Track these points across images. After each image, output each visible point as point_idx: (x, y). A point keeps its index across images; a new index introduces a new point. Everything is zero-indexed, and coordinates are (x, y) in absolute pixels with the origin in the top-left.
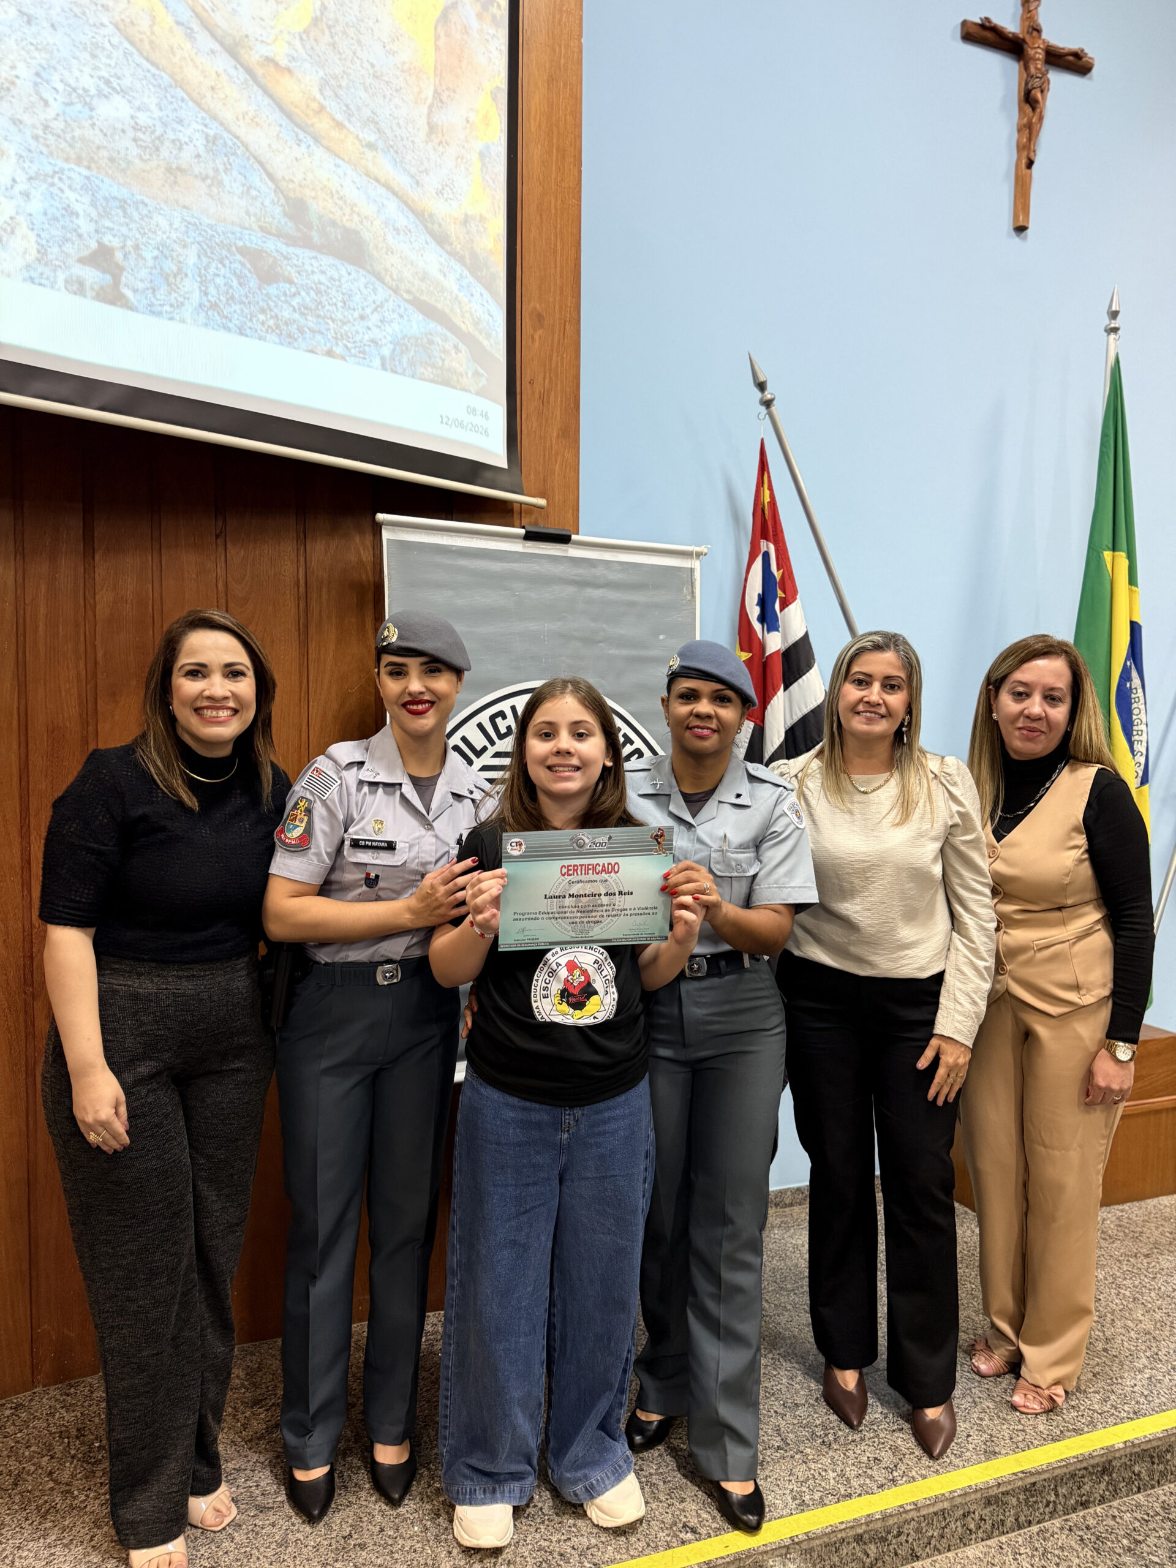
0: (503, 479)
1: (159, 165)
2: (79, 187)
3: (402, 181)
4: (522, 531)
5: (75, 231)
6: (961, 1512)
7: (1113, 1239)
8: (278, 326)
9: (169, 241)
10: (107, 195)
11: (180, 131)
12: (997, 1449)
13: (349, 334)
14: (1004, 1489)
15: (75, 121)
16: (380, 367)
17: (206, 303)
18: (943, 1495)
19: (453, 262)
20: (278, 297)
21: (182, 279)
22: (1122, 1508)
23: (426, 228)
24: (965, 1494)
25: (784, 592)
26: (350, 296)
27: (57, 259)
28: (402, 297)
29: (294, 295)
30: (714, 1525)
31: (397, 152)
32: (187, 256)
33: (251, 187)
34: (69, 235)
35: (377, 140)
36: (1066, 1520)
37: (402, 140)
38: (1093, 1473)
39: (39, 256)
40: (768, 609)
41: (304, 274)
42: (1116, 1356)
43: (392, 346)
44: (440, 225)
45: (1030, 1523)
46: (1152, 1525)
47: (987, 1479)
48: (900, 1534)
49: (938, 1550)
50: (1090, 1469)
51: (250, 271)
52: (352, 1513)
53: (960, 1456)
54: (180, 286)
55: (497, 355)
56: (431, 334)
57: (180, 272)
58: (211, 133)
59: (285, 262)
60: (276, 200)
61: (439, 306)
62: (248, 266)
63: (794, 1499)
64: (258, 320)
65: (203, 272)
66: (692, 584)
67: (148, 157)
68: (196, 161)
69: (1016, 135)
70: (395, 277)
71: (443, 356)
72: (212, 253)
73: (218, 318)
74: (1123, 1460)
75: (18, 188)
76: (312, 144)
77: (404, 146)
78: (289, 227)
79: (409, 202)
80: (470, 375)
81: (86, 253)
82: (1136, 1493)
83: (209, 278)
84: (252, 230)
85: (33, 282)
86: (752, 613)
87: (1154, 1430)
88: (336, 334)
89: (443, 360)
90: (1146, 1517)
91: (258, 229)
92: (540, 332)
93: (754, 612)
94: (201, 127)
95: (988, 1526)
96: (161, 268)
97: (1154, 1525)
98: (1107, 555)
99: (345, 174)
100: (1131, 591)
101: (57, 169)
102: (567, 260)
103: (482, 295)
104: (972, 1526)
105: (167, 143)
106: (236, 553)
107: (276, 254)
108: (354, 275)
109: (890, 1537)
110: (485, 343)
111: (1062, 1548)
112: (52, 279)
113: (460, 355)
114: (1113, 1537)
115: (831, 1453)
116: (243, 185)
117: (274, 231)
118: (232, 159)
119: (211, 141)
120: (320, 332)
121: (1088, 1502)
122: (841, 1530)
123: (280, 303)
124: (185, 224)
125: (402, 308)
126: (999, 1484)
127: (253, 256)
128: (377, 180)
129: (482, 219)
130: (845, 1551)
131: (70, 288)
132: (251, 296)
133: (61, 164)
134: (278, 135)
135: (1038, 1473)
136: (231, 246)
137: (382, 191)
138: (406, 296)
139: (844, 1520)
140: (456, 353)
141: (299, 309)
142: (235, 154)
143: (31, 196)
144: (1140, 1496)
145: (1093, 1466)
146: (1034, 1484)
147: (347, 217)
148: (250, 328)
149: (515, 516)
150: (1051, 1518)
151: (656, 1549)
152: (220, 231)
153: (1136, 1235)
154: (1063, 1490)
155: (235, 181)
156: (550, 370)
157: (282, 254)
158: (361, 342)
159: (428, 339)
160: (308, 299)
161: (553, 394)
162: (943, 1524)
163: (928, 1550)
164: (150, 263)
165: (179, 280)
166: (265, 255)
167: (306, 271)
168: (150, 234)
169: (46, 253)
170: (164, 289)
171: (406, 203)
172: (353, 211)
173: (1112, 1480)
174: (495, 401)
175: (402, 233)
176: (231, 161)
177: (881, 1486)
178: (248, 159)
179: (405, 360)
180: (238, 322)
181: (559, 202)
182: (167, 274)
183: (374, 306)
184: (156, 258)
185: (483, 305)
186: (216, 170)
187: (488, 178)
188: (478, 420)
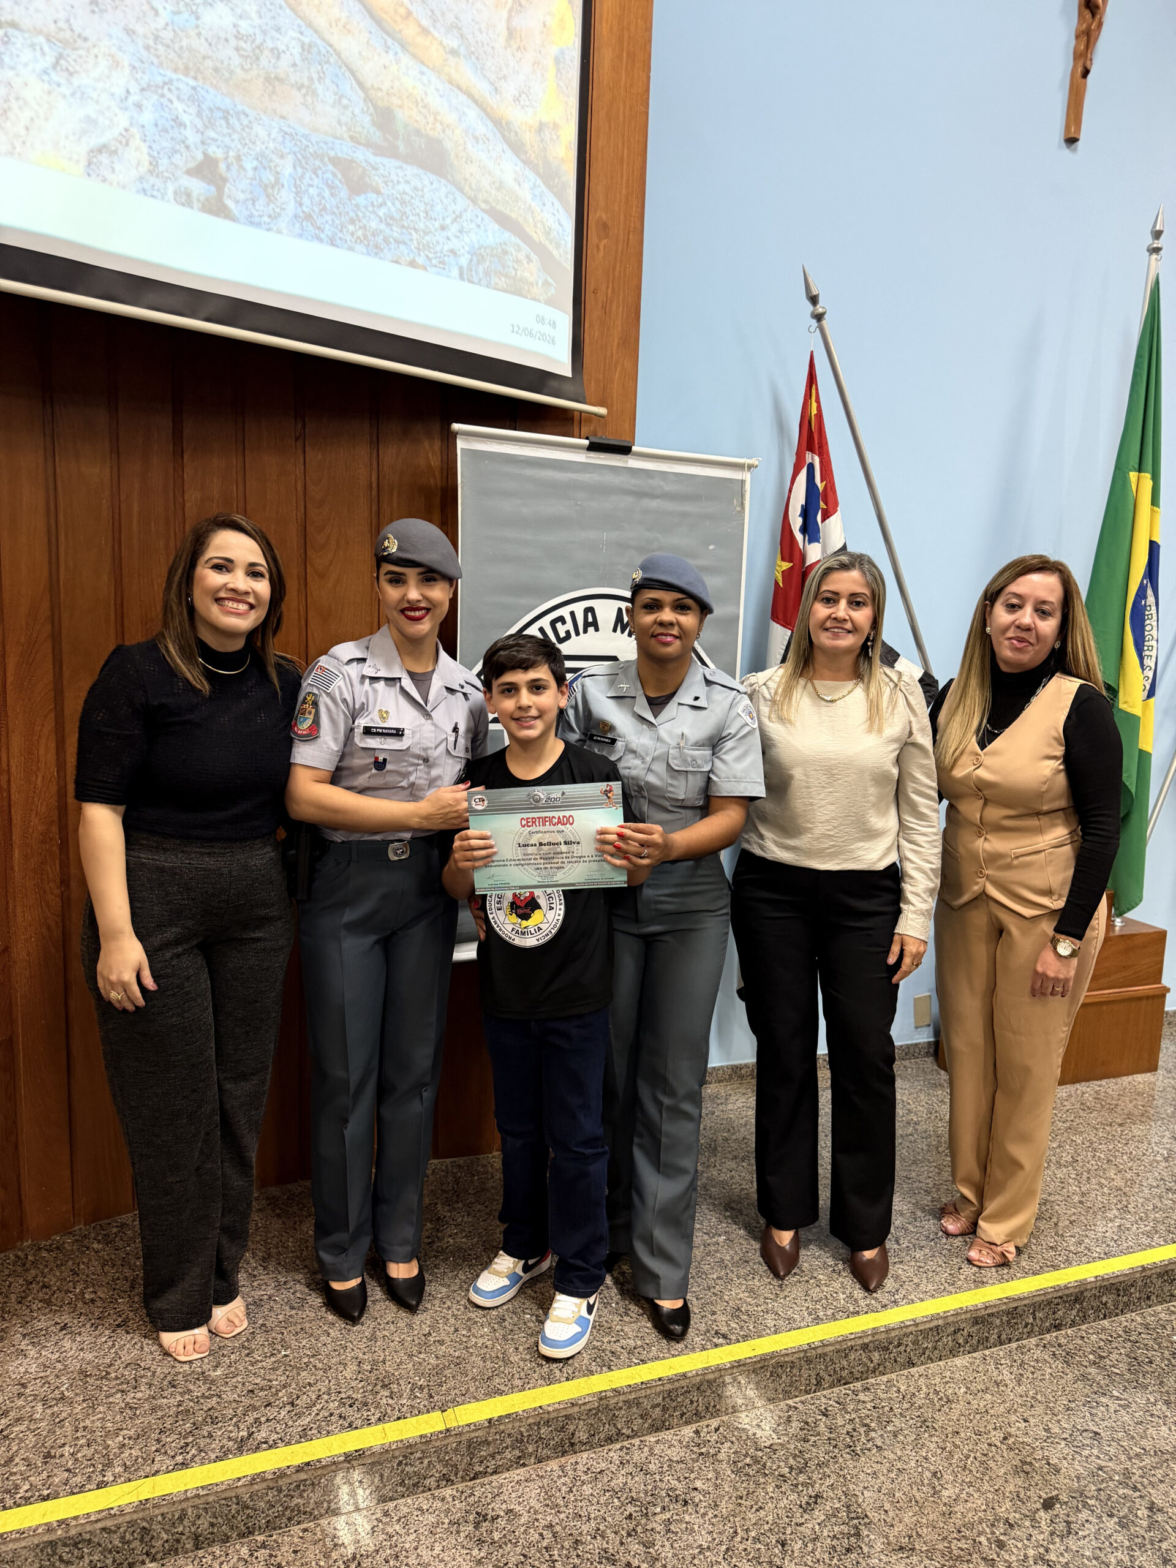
0: (569, 388)
1: (259, 75)
2: (186, 98)
3: (482, 88)
4: (587, 442)
5: (183, 142)
6: (953, 1329)
7: (1090, 1110)
8: (365, 236)
9: (267, 152)
10: (212, 106)
11: (278, 39)
12: (985, 1280)
13: (431, 245)
14: (989, 1311)
15: (182, 31)
16: (458, 277)
17: (301, 214)
18: (938, 1314)
19: (528, 172)
20: (366, 207)
21: (279, 190)
22: (1091, 1331)
23: (504, 136)
24: (957, 1314)
25: (826, 505)
26: (432, 206)
27: (167, 171)
28: (480, 207)
29: (381, 205)
30: (742, 1333)
31: (478, 59)
32: (283, 166)
33: (342, 96)
34: (178, 147)
35: (459, 46)
36: (1041, 1339)
37: (483, 46)
38: (1067, 1302)
39: (152, 168)
40: (811, 520)
41: (390, 184)
42: (1090, 1208)
43: (468, 257)
44: (516, 133)
45: (1010, 1341)
46: (1114, 1345)
47: (977, 1302)
48: (899, 1345)
49: (931, 1359)
50: (1065, 1298)
51: (340, 181)
52: (428, 1317)
53: (953, 1284)
54: (278, 197)
55: (565, 264)
56: (505, 244)
57: (278, 184)
58: (307, 40)
59: (373, 172)
60: (365, 109)
61: (514, 216)
62: (339, 176)
63: (810, 1314)
64: (348, 231)
65: (298, 182)
66: (743, 496)
67: (249, 66)
68: (293, 69)
69: (1073, 42)
70: (473, 186)
71: (516, 266)
72: (307, 163)
73: (311, 228)
74: (1093, 1292)
75: (132, 99)
76: (399, 51)
77: (485, 52)
78: (377, 136)
79: (489, 110)
80: (540, 285)
81: (192, 165)
82: (1102, 1319)
83: (303, 188)
84: (344, 140)
85: (146, 194)
86: (794, 524)
87: (1122, 1268)
88: (419, 244)
89: (516, 270)
90: (1110, 1338)
91: (348, 139)
92: (606, 241)
93: (796, 522)
94: (298, 35)
95: (975, 1342)
96: (261, 180)
97: (1117, 1345)
98: (1133, 476)
99: (429, 81)
100: (1152, 511)
101: (166, 80)
102: (633, 171)
103: (553, 204)
104: (961, 1341)
105: (266, 52)
106: (315, 457)
107: (364, 164)
108: (436, 185)
109: (891, 1347)
110: (555, 253)
111: (1037, 1361)
112: (162, 191)
113: (531, 264)
114: (1081, 1352)
115: (840, 1279)
116: (336, 94)
117: (363, 141)
118: (325, 66)
119: (306, 48)
120: (405, 243)
121: (1060, 1325)
122: (851, 1339)
123: (368, 214)
124: (282, 134)
125: (480, 218)
126: (987, 1307)
127: (343, 165)
128: (459, 88)
129: (556, 126)
130: (853, 1357)
131: (178, 200)
132: (341, 206)
133: (170, 74)
134: (368, 42)
135: (1020, 1299)
136: (324, 156)
137: (463, 98)
138: (483, 206)
139: (853, 1331)
140: (528, 263)
141: (386, 219)
142: (328, 62)
143: (143, 108)
144: (1105, 1322)
145: (1067, 1295)
146: (1016, 1308)
147: (430, 126)
148: (341, 239)
149: (576, 423)
150: (1028, 1337)
151: (693, 1350)
152: (313, 141)
153: (1112, 1107)
154: (1039, 1315)
155: (328, 90)
156: (614, 279)
157: (370, 164)
158: (441, 252)
159: (503, 250)
160: (393, 209)
161: (615, 303)
162: (937, 1338)
163: (922, 1359)
164: (250, 174)
165: (276, 191)
166: (354, 165)
167: (392, 181)
168: (251, 145)
169: (157, 165)
170: (262, 200)
171: (485, 111)
172: (436, 120)
173: (1082, 1308)
174: (564, 311)
175: (481, 142)
176: (325, 69)
177: (885, 1306)
178: (340, 67)
179: (481, 270)
180: (329, 233)
181: (627, 109)
182: (266, 186)
183: (453, 216)
184: (256, 169)
185: (554, 214)
186: (311, 79)
187: (561, 83)
188: (547, 329)
